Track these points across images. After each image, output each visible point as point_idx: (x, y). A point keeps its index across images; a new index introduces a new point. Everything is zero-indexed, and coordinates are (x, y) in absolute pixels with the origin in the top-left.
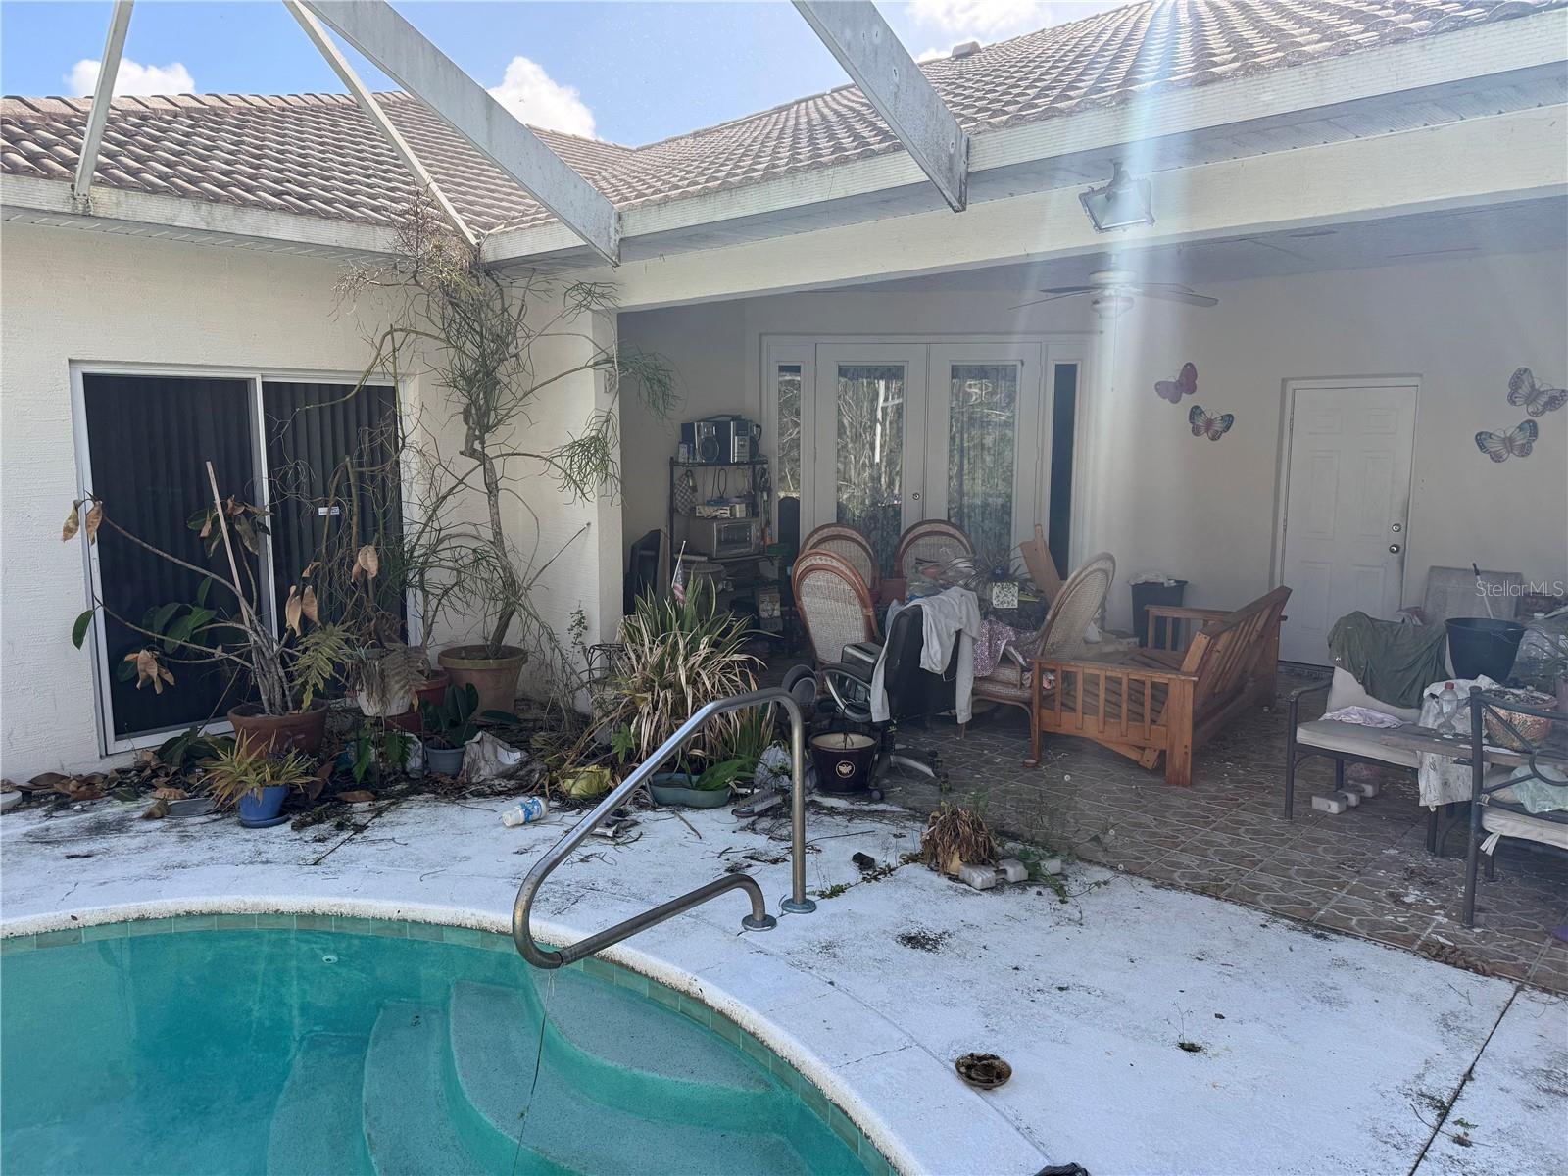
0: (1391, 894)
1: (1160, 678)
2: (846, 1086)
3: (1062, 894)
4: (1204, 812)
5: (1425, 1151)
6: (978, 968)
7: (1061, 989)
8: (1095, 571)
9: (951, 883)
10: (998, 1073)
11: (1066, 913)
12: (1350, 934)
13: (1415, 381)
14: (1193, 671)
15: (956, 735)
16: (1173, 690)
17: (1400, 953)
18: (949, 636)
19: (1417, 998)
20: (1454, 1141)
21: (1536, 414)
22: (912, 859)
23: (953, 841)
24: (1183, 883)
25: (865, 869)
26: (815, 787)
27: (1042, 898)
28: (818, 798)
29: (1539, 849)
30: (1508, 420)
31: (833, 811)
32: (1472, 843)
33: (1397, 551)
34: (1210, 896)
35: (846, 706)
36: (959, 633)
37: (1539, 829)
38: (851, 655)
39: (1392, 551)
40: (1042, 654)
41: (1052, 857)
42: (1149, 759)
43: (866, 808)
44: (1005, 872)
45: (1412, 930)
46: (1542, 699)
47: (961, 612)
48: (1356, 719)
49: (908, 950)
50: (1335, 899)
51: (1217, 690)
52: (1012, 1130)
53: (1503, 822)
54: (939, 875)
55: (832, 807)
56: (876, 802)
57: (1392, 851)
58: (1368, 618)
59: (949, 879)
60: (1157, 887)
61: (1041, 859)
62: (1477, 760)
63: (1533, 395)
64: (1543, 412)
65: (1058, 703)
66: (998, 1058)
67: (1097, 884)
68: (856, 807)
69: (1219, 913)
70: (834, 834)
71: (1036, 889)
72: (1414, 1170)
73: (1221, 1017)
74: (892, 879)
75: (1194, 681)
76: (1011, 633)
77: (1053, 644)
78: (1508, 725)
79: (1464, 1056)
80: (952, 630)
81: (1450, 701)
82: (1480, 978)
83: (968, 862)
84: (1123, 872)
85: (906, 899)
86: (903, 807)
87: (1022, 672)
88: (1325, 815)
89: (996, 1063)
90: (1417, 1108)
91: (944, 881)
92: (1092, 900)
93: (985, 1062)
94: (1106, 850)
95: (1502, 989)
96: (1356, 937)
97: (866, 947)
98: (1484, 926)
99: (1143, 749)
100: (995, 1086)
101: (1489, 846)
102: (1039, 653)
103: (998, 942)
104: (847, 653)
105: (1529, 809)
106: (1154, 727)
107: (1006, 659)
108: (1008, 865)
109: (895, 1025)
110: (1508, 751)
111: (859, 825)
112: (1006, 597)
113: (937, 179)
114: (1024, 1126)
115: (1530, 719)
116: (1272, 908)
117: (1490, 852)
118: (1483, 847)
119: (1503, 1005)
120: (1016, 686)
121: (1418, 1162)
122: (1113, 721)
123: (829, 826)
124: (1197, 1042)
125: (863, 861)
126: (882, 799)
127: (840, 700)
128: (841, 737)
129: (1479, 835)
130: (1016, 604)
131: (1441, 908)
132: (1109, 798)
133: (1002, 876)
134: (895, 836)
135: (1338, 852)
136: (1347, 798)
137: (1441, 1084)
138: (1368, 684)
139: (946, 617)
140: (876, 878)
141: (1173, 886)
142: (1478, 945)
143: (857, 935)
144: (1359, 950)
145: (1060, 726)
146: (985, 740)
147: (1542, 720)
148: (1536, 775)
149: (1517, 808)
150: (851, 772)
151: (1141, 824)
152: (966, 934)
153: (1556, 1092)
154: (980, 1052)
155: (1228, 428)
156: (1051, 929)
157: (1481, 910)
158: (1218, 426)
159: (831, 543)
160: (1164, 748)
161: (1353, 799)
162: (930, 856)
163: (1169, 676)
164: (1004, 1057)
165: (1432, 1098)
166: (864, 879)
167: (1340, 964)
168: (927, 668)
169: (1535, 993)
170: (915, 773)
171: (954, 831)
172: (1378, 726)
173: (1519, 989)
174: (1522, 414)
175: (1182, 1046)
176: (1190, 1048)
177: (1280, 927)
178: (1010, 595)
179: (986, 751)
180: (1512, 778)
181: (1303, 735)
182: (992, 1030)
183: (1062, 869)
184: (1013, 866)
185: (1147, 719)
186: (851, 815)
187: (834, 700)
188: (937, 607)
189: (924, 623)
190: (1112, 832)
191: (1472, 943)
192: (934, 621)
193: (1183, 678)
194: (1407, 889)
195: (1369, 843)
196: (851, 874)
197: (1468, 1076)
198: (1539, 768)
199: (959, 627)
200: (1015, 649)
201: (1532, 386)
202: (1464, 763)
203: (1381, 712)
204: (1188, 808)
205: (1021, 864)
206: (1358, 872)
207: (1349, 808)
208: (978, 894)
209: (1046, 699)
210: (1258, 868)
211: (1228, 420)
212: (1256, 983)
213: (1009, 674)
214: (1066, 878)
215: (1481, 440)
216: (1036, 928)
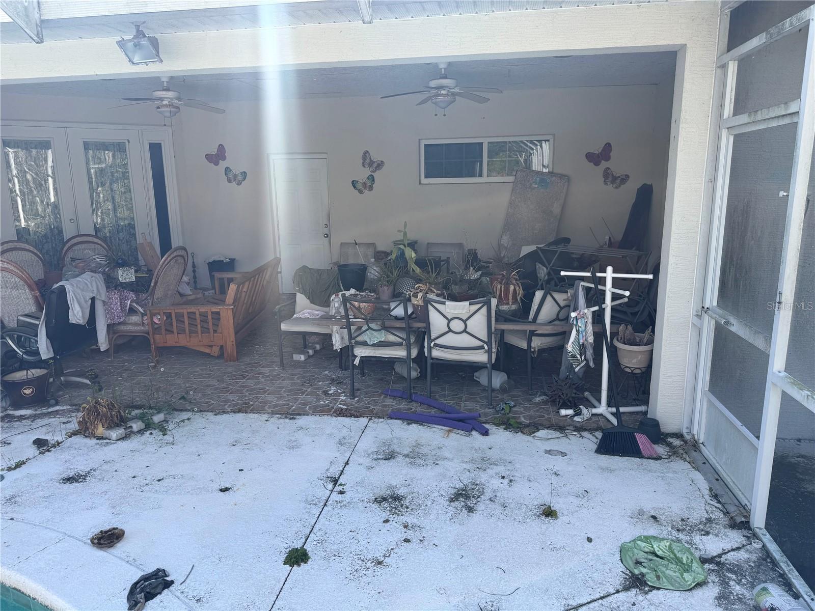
0: (324, 392)
1: (215, 309)
2: (18, 575)
3: (164, 431)
4: (243, 372)
5: (327, 502)
6: (111, 483)
7: (159, 480)
8: (175, 257)
9: (98, 441)
10: (117, 536)
11: (165, 440)
12: (306, 414)
13: (324, 156)
14: (231, 303)
15: (108, 358)
16: (223, 315)
17: (326, 417)
18: (86, 301)
19: (330, 435)
20: (339, 494)
21: (373, 172)
22: (74, 433)
23: (96, 418)
24: (229, 409)
25: (41, 447)
26: (9, 406)
27: (153, 436)
28: (11, 412)
29: (374, 359)
30: (362, 174)
31: (21, 418)
32: (351, 362)
33: (327, 236)
34: (243, 412)
35: (24, 353)
36: (93, 299)
37: (374, 351)
38: (23, 321)
39: (325, 237)
40: (152, 305)
41: (158, 413)
42: (215, 351)
43: (46, 411)
44: (131, 427)
45: (331, 405)
46: (371, 296)
47: (92, 287)
48: (307, 315)
49: (68, 485)
50: (300, 399)
51: (250, 311)
52: (124, 563)
53: (361, 350)
54: (90, 439)
55: (21, 415)
56: (53, 406)
57: (326, 372)
58: (308, 268)
59: (97, 439)
60: (216, 415)
61: (152, 416)
62: (348, 325)
63: (371, 163)
64: (375, 171)
65: (163, 330)
66: (117, 528)
67: (183, 421)
68: (38, 412)
69: (246, 420)
70: (21, 431)
71: (150, 432)
72: (321, 512)
73: (242, 470)
74: (60, 448)
75: (232, 308)
76: (133, 296)
77: (157, 299)
78: (359, 309)
79: (346, 455)
80: (88, 298)
81: (338, 302)
82: (356, 419)
83: (108, 427)
84: (197, 412)
85: (68, 457)
86: (71, 406)
87: (143, 316)
88: (299, 362)
89: (116, 531)
90: (325, 484)
91: (94, 441)
92: (180, 430)
93: (110, 533)
94: (191, 402)
95: (363, 421)
96: (308, 415)
97: (38, 491)
98: (359, 396)
99: (212, 346)
100: (115, 544)
101: (357, 362)
102: (150, 304)
103: (125, 466)
104: (20, 320)
105: (369, 343)
106: (215, 335)
107: (132, 311)
108: (133, 423)
109: (55, 530)
110: (360, 320)
111: (40, 422)
112: (126, 275)
113: (18, 21)
114: (131, 559)
115: (366, 305)
116: (272, 411)
117: (357, 365)
118: (355, 363)
119: (363, 428)
120: (140, 325)
121: (323, 508)
122: (194, 335)
123: (17, 427)
124: (228, 486)
125: (40, 444)
126: (57, 404)
127: (20, 350)
128: (25, 372)
129: (353, 358)
130: (134, 279)
131: (343, 393)
132: (194, 375)
133: (130, 430)
134: (64, 423)
135: (303, 377)
136: (308, 352)
137: (334, 471)
138: (311, 298)
139: (83, 290)
140: (48, 451)
141: (224, 412)
142: (356, 405)
143: (32, 486)
144: (308, 420)
145: (166, 342)
146: (126, 358)
147: (371, 305)
148: (370, 328)
149: (365, 344)
150: (32, 392)
151: (210, 385)
152: (105, 467)
153: (379, 459)
154: (107, 528)
155: (244, 179)
156: (156, 451)
157: (358, 390)
158: (240, 178)
159: (10, 253)
160: (222, 344)
161: (311, 352)
162: (85, 430)
163: (219, 307)
164: (120, 527)
165: (332, 477)
166: (40, 453)
167: (300, 429)
168: (74, 322)
169: (376, 420)
170: (80, 384)
171: (97, 412)
172: (317, 317)
173: (370, 420)
174: (367, 172)
175: (221, 490)
176: (225, 490)
177: (274, 420)
178: (129, 274)
179: (126, 364)
180: (362, 331)
181: (284, 327)
182: (116, 514)
183: (165, 418)
184: (135, 423)
185: (211, 330)
186: (34, 418)
187: (15, 351)
188: (75, 285)
189: (68, 296)
190: (191, 392)
191: (354, 405)
192: (74, 294)
193: (226, 307)
194: (330, 388)
195: (316, 370)
196: (33, 451)
197: (347, 463)
198: (371, 325)
199: (92, 295)
200: (136, 304)
201: (371, 159)
202: (344, 328)
203: (317, 311)
204: (235, 372)
205: (140, 421)
206: (311, 385)
207: (310, 357)
208: (114, 443)
209: (156, 330)
210: (267, 393)
211: (244, 174)
212: (260, 449)
213: (135, 319)
214: (167, 422)
215: (354, 183)
216: (148, 453)
